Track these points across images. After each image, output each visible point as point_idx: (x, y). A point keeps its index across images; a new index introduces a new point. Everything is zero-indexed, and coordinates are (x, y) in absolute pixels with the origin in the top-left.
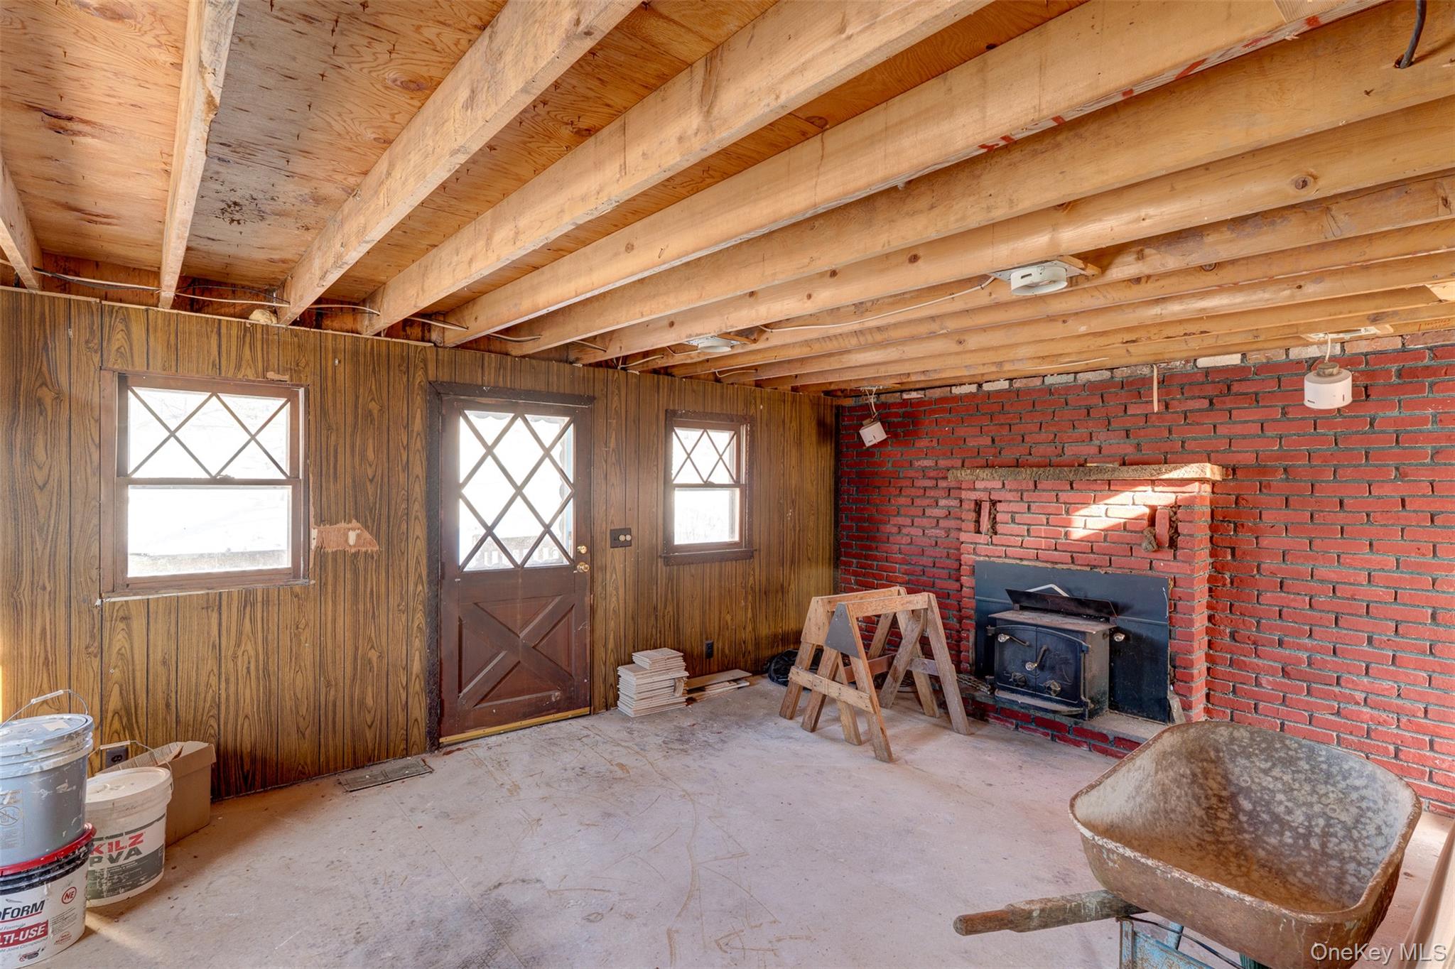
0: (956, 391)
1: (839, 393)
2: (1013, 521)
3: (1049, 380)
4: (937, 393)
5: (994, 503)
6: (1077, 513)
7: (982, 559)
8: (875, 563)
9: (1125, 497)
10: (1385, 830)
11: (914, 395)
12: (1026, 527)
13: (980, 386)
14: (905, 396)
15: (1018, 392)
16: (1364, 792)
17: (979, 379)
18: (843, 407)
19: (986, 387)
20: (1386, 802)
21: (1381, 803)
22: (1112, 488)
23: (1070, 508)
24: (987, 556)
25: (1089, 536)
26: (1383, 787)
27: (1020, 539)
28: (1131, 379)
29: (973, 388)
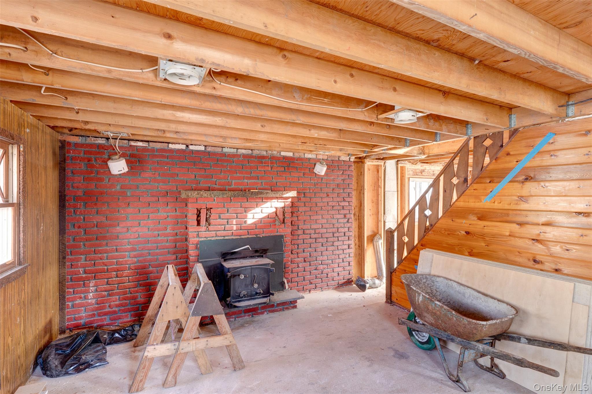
0: (171, 146)
1: (66, 131)
2: (220, 218)
3: (225, 150)
4: (159, 146)
5: (208, 210)
6: (250, 212)
7: (202, 239)
8: (105, 255)
9: (268, 204)
10: (438, 290)
11: (140, 144)
12: (226, 220)
13: (187, 146)
14: (133, 143)
15: (209, 153)
16: (427, 282)
17: (188, 142)
18: (69, 144)
19: (191, 147)
20: (433, 283)
21: (432, 283)
22: (263, 200)
23: (247, 210)
24: (205, 237)
25: (255, 222)
26: (431, 279)
27: (223, 226)
28: (259, 155)
29: (183, 147)
